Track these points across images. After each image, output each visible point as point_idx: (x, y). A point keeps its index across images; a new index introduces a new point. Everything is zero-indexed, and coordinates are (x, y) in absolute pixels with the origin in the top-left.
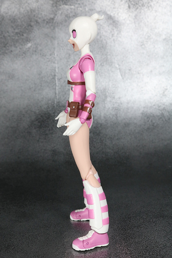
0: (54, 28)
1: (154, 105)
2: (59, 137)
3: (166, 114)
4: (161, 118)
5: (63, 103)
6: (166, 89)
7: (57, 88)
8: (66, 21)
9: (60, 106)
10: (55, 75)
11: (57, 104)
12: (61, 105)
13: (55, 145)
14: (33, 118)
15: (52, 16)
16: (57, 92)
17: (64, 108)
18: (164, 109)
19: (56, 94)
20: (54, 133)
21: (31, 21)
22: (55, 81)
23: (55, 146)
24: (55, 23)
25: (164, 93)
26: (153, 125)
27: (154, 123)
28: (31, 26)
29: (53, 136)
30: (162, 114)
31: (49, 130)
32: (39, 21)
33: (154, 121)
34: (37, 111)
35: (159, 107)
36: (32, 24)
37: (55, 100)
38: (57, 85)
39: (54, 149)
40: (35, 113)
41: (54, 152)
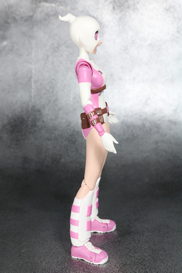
0: (33, 27)
1: (136, 114)
2: (32, 143)
3: (147, 124)
4: (142, 128)
5: (38, 107)
6: (149, 98)
7: (33, 91)
8: (45, 20)
9: (35, 111)
10: (31, 77)
11: (32, 108)
12: (36, 109)
14: (5, 122)
15: (31, 14)
16: (33, 95)
18: (146, 119)
19: (31, 97)
20: (27, 138)
21: (8, 18)
23: (26, 153)
24: (34, 21)
25: (146, 101)
26: (133, 136)
27: (134, 134)
28: (8, 23)
29: (26, 142)
30: (144, 125)
31: (22, 136)
32: (17, 18)
33: (134, 132)
34: (10, 115)
35: (141, 116)
36: (9, 21)
37: (30, 104)
38: (33, 87)
39: (25, 156)
40: (8, 116)
41: (26, 160)
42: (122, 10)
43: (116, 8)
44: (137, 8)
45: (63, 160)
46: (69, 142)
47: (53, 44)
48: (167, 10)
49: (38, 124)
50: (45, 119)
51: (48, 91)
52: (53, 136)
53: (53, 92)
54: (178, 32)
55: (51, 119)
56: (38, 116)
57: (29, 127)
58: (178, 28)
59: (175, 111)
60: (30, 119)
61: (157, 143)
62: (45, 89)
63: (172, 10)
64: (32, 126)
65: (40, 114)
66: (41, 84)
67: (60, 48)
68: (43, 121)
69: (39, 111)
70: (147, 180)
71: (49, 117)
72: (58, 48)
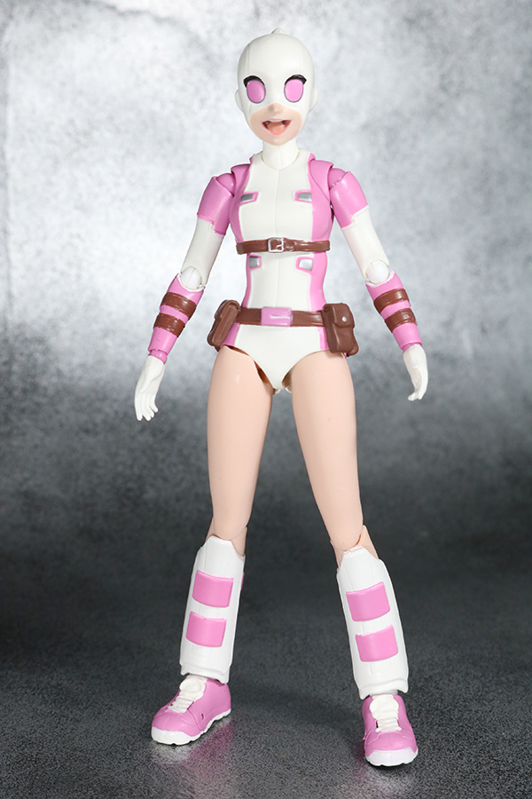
2: (36, 447)
5: (36, 327)
7: (15, 274)
9: (26, 340)
11: (17, 332)
12: (28, 335)
13: (26, 475)
16: (15, 291)
17: (40, 347)
20: (15, 432)
22: (7, 250)
23: (26, 480)
24: (7, 45)
29: (15, 443)
37: (10, 318)
39: (24, 488)
41: (30, 501)
42: (283, 19)
43: (265, 10)
44: (325, 14)
45: (150, 494)
46: (154, 435)
47: (72, 122)
48: (411, 22)
49: (43, 382)
50: (64, 367)
51: (62, 273)
52: (99, 418)
53: (79, 277)
54: (444, 88)
55: (83, 366)
56: (40, 359)
57: (16, 393)
58: (443, 77)
59: (448, 325)
60: (15, 368)
61: (413, 423)
62: (54, 270)
63: (424, 22)
64: (25, 391)
65: (46, 352)
66: (39, 253)
67: (96, 134)
68: (59, 373)
69: (41, 341)
70: (425, 534)
71: (76, 360)
72: (86, 134)
